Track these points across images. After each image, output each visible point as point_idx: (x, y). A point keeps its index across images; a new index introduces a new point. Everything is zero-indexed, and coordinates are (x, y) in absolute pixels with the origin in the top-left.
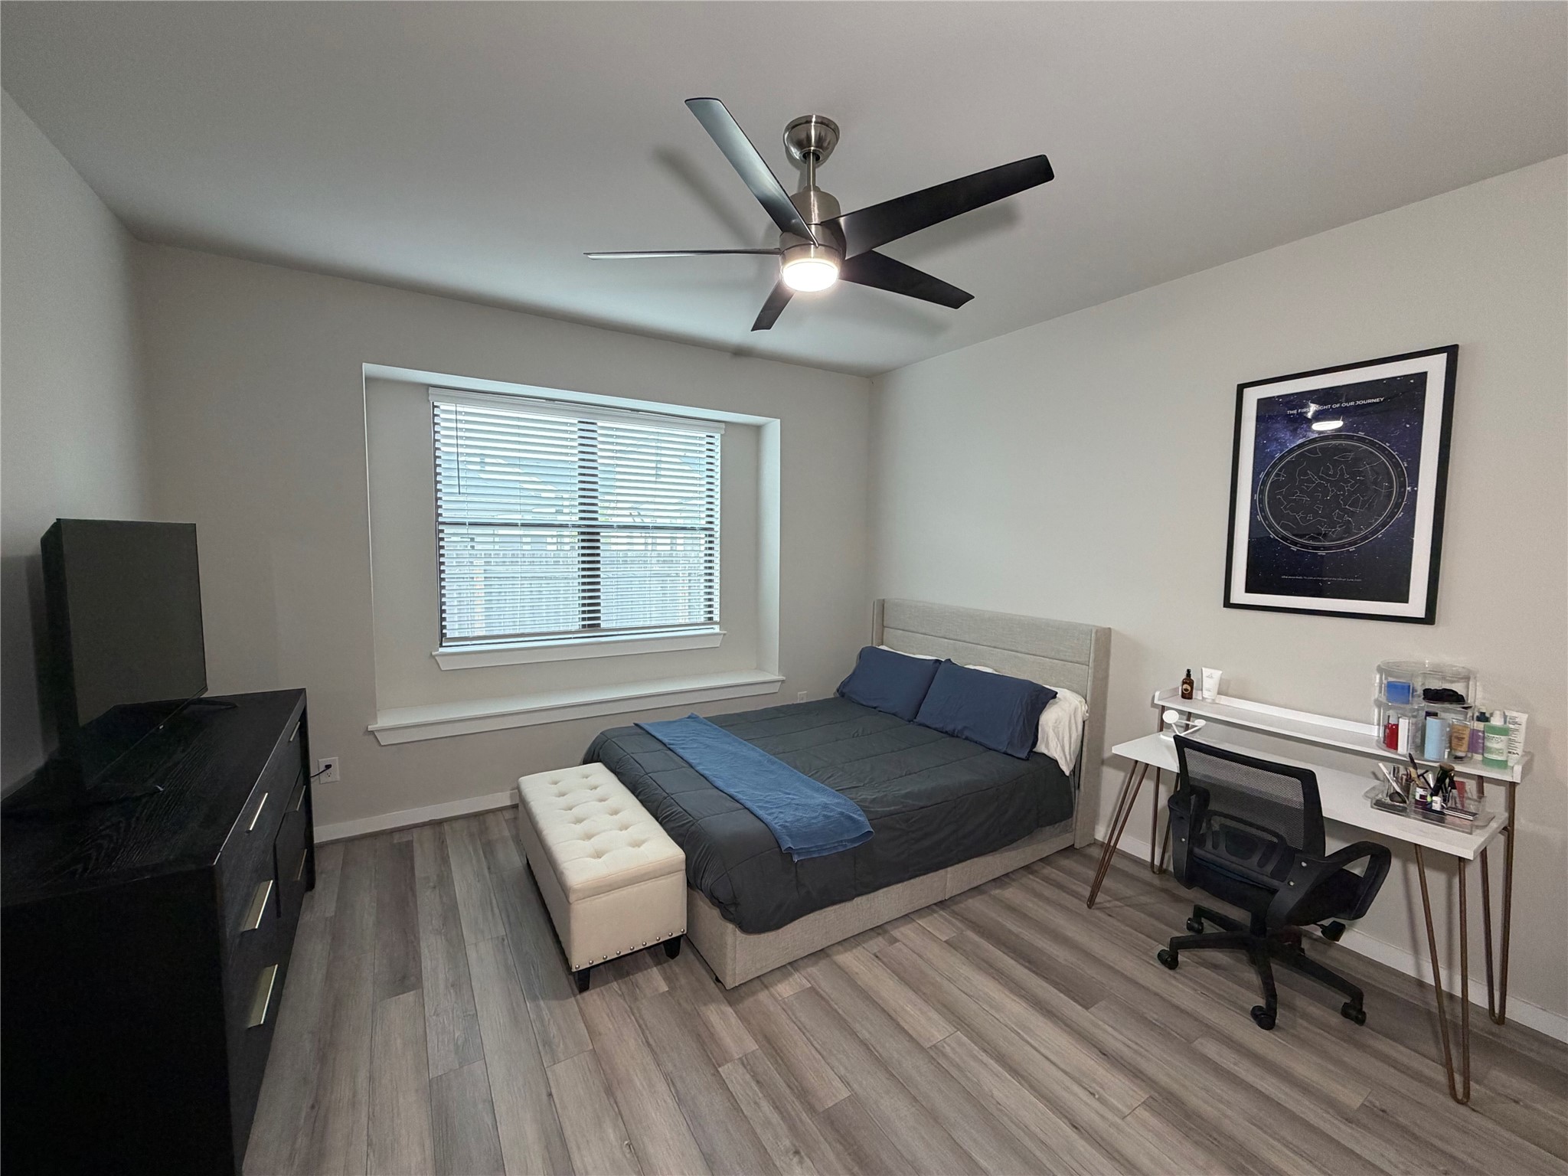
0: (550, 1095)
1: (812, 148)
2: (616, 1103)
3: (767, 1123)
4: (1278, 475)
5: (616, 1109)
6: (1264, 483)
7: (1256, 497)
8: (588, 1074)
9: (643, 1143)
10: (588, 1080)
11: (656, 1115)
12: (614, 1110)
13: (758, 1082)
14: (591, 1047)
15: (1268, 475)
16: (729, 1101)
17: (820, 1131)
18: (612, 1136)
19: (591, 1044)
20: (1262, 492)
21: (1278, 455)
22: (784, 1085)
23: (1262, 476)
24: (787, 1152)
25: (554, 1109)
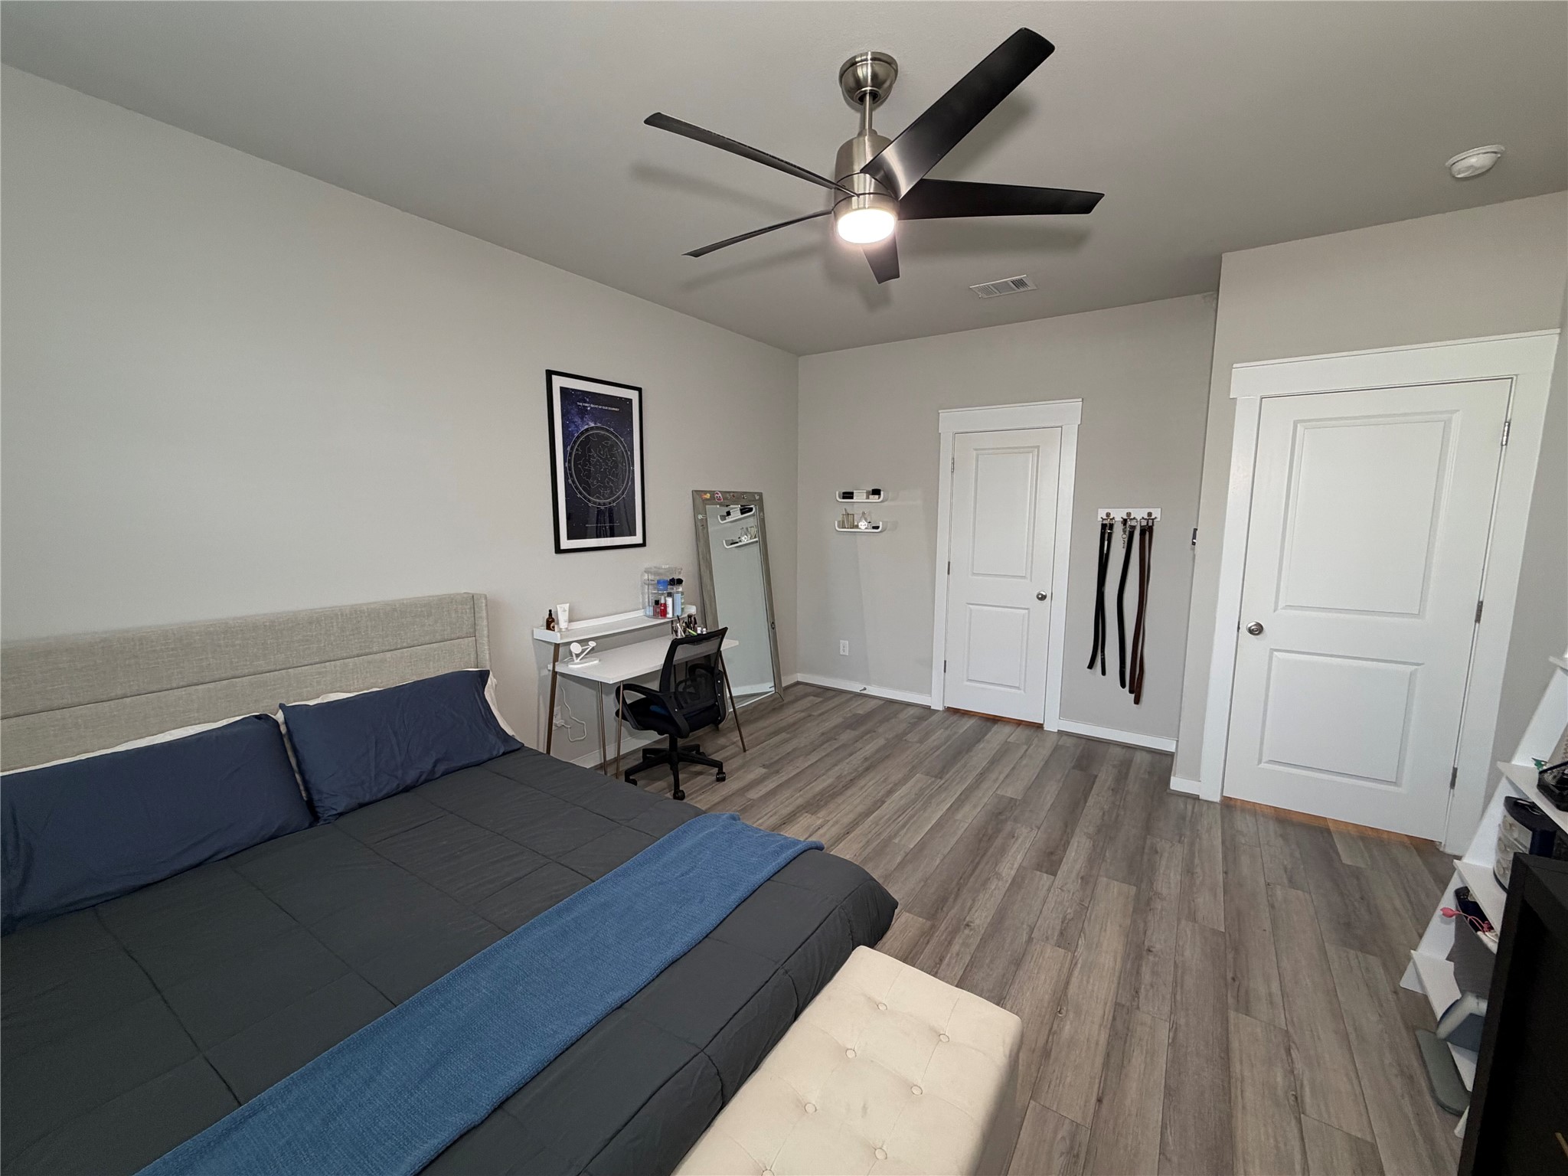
0: (1100, 1101)
1: (869, 88)
2: (1047, 1042)
3: (965, 944)
4: (577, 450)
5: (1051, 1038)
6: (571, 454)
7: (567, 465)
8: (1053, 1083)
9: (1049, 1003)
10: (1057, 1078)
11: (1025, 1009)
12: (1053, 1039)
13: (941, 960)
14: (1033, 1103)
15: (572, 449)
16: (971, 970)
17: (944, 919)
18: (1067, 1027)
19: (1031, 1106)
20: (570, 462)
21: (576, 435)
22: (929, 946)
23: (569, 448)
24: (971, 930)
25: (1102, 1085)
